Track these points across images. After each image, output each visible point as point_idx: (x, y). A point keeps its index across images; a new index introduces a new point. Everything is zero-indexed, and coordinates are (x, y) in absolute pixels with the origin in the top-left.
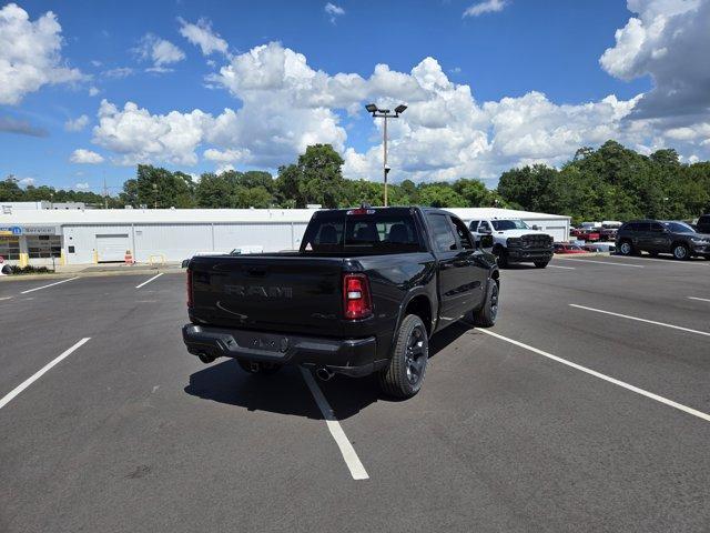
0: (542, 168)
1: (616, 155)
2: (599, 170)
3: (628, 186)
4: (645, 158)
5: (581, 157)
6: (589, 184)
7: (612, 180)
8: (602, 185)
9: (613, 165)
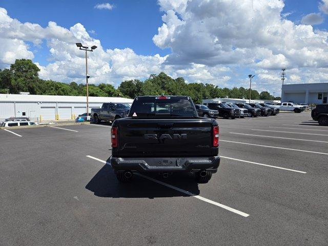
0: (138, 81)
1: (164, 78)
2: (159, 84)
3: (169, 91)
4: (174, 80)
5: (152, 78)
6: (156, 89)
7: (163, 88)
8: (160, 90)
9: (163, 82)
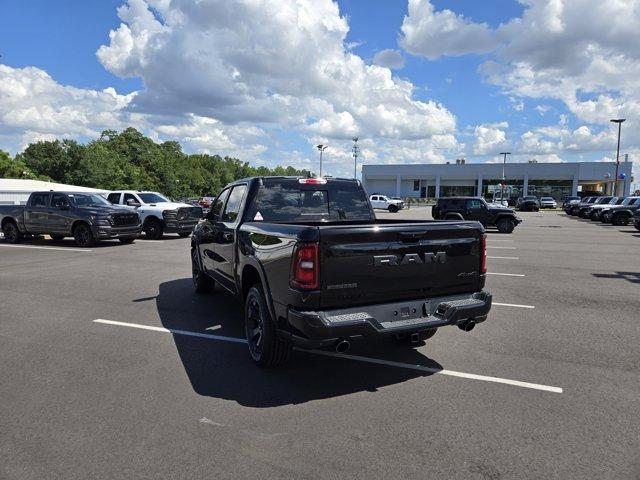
0: (73, 144)
1: (137, 141)
2: (125, 152)
3: (149, 169)
4: (158, 147)
5: (107, 138)
6: (118, 162)
7: (136, 162)
8: (128, 165)
9: (134, 149)
